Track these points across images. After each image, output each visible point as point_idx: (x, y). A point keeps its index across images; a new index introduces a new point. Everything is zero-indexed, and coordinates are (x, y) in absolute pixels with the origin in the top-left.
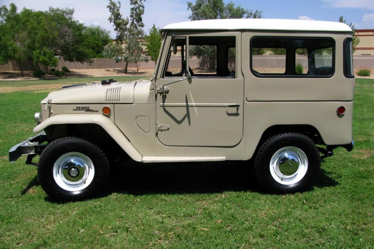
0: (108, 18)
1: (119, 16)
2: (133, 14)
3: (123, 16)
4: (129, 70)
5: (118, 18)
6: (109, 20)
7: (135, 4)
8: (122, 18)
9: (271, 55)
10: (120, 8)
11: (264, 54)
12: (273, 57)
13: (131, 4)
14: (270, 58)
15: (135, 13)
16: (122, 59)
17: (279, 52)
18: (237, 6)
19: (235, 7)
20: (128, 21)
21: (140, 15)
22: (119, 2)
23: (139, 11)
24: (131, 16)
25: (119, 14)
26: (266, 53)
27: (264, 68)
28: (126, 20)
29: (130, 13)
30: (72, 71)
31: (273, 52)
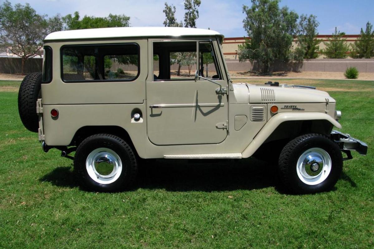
0: (163, 22)
1: (174, 20)
2: (187, 18)
3: (177, 20)
4: (181, 73)
5: (173, 22)
6: (164, 24)
7: (189, 9)
8: (176, 22)
9: (325, 59)
10: (174, 13)
11: (318, 57)
12: (326, 61)
13: (185, 9)
14: (322, 62)
15: (189, 17)
16: (175, 62)
17: (333, 56)
18: (290, 10)
19: (289, 11)
20: (182, 25)
21: (194, 20)
22: (174, 7)
23: (193, 16)
24: (185, 20)
25: (173, 19)
26: (320, 57)
27: (317, 72)
28: (180, 24)
29: (184, 18)
30: (126, 73)
31: (326, 55)
